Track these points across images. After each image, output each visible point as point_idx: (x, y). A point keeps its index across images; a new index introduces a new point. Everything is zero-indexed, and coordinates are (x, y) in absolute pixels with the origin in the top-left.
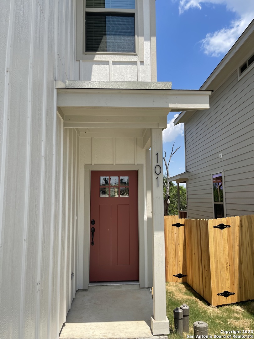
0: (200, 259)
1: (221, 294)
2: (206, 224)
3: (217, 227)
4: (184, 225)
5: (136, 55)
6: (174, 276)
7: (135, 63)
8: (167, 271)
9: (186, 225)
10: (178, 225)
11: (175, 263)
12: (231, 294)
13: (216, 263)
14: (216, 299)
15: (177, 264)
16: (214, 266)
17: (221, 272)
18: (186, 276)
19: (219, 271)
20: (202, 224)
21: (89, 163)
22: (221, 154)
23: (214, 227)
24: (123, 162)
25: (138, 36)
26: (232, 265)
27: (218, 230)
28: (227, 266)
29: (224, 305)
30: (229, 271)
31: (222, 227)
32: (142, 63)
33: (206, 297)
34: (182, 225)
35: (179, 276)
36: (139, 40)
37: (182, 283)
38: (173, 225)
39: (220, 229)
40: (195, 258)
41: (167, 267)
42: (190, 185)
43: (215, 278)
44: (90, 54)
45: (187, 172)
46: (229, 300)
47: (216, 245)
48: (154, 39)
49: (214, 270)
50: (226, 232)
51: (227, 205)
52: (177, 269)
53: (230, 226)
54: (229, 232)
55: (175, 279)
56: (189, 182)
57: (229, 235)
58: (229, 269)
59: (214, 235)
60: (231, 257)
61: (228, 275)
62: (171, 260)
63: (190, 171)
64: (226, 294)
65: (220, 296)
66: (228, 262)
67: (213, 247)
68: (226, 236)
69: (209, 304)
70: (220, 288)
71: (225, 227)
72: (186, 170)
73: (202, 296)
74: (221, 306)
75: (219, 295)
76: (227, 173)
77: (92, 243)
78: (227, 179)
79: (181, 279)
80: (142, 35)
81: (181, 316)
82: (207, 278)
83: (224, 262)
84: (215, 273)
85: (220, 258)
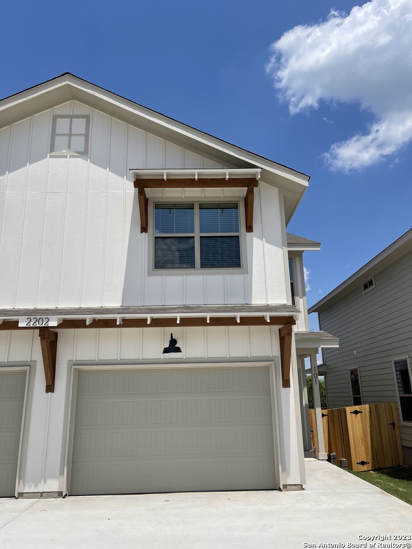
1: (359, 463)
2: (345, 410)
3: (353, 412)
4: (327, 415)
9: (329, 415)
12: (366, 463)
13: (354, 440)
14: (356, 467)
16: (352, 442)
17: (358, 447)
20: (342, 411)
22: (355, 352)
23: (351, 413)
26: (365, 441)
27: (353, 414)
28: (362, 442)
29: (362, 471)
30: (363, 446)
31: (356, 412)
34: (325, 415)
39: (355, 414)
40: (339, 440)
42: (328, 379)
43: (354, 451)
45: (324, 364)
46: (365, 468)
47: (353, 426)
49: (353, 444)
50: (359, 416)
51: (363, 397)
53: (362, 412)
54: (361, 416)
57: (362, 418)
58: (363, 444)
59: (350, 417)
61: (363, 448)
63: (328, 363)
64: (363, 463)
65: (359, 465)
66: (363, 439)
67: (351, 428)
68: (360, 419)
70: (358, 458)
72: (323, 362)
75: (357, 463)
76: (361, 369)
78: (362, 374)
82: (348, 452)
83: (359, 439)
84: (353, 447)
85: (356, 436)
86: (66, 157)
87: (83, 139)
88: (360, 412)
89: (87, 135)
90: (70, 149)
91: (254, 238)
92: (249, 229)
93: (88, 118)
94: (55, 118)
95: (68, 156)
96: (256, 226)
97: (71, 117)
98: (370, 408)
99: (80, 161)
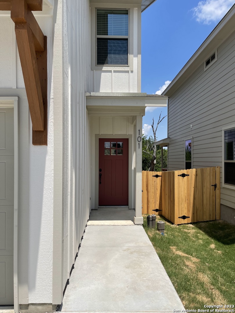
0: (170, 197)
1: (181, 218)
2: (174, 173)
3: (180, 175)
4: (161, 176)
5: (128, 66)
6: (153, 210)
7: (128, 72)
8: (149, 207)
9: (162, 176)
10: (157, 176)
11: (154, 202)
12: (187, 217)
13: (179, 198)
14: (177, 220)
15: (155, 202)
16: (177, 200)
17: (181, 204)
18: (161, 210)
19: (180, 203)
20: (171, 174)
21: (98, 133)
22: (191, 125)
23: (179, 176)
24: (119, 133)
25: (130, 54)
26: (188, 200)
27: (181, 177)
28: (185, 200)
29: (182, 224)
30: (186, 203)
31: (183, 175)
32: (132, 72)
33: (172, 221)
34: (159, 176)
35: (157, 210)
36: (130, 56)
37: (158, 215)
38: (153, 176)
39: (182, 177)
40: (167, 197)
41: (149, 204)
42: (170, 148)
43: (177, 207)
44: (99, 66)
45: (168, 138)
46: (186, 221)
47: (179, 187)
48: (140, 56)
49: (177, 202)
50: (186, 179)
51: (194, 162)
52: (155, 206)
53: (189, 175)
54: (188, 179)
55: (154, 212)
56: (170, 146)
57: (188, 181)
58: (186, 202)
59: (178, 180)
60: (189, 195)
61: (186, 205)
62: (151, 200)
63: (171, 137)
64: (184, 217)
66: (186, 198)
67: (177, 188)
68: (186, 181)
69: (173, 224)
70: (180, 213)
71: (186, 176)
72: (168, 136)
73: (170, 220)
74: (181, 225)
75: (179, 218)
76: (195, 140)
77: (100, 183)
78: (195, 144)
79: (158, 212)
80: (132, 54)
81: (151, 219)
82: (173, 208)
83: (184, 198)
84: (177, 204)
85: (181, 195)
88: (187, 175)
98: (196, 172)
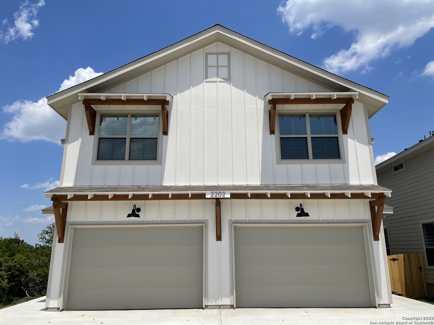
12: (402, 295)
13: (393, 279)
19: (395, 283)
26: (401, 280)
27: (392, 261)
47: (392, 269)
50: (397, 262)
53: (398, 259)
60: (400, 276)
61: (399, 285)
86: (216, 82)
87: (226, 69)
89: (229, 66)
90: (218, 77)
91: (348, 139)
92: (345, 132)
93: (229, 54)
94: (207, 54)
95: (218, 82)
96: (350, 130)
97: (217, 54)
98: (404, 257)
99: (225, 85)
